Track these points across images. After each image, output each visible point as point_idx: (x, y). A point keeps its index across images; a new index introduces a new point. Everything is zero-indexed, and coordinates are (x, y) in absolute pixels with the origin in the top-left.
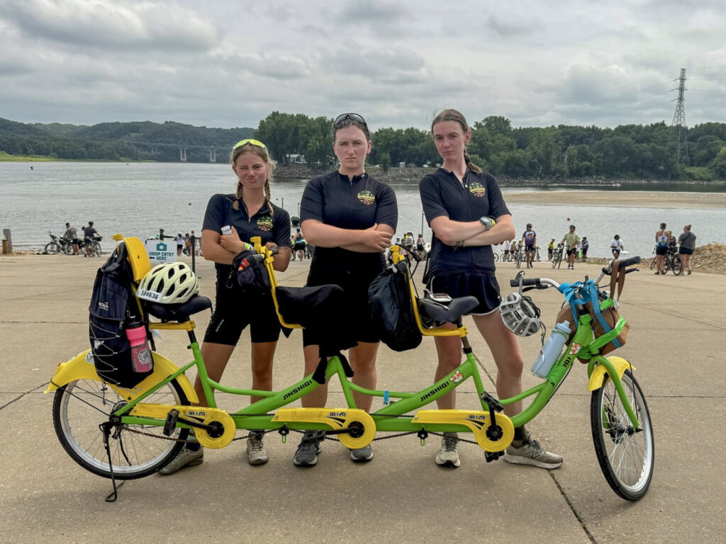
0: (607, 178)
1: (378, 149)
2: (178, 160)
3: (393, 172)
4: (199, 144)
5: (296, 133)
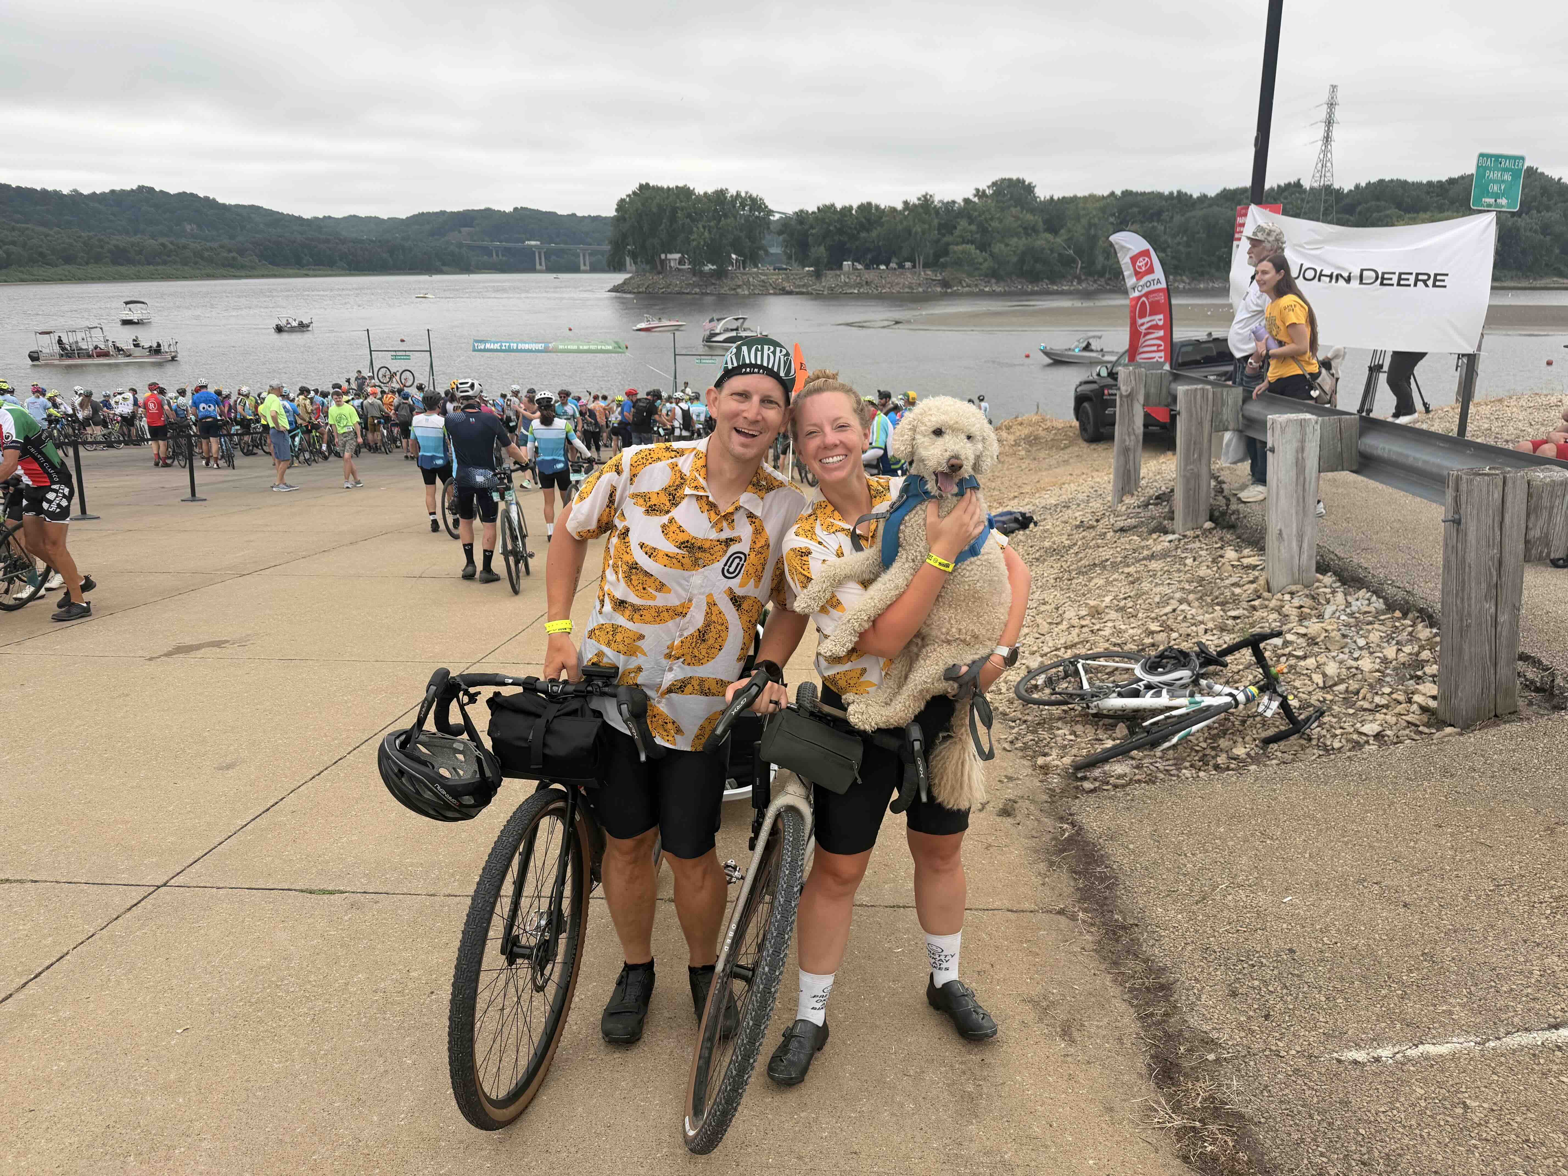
1: (810, 239)
2: (532, 269)
3: (830, 279)
4: (566, 243)
5: (673, 219)
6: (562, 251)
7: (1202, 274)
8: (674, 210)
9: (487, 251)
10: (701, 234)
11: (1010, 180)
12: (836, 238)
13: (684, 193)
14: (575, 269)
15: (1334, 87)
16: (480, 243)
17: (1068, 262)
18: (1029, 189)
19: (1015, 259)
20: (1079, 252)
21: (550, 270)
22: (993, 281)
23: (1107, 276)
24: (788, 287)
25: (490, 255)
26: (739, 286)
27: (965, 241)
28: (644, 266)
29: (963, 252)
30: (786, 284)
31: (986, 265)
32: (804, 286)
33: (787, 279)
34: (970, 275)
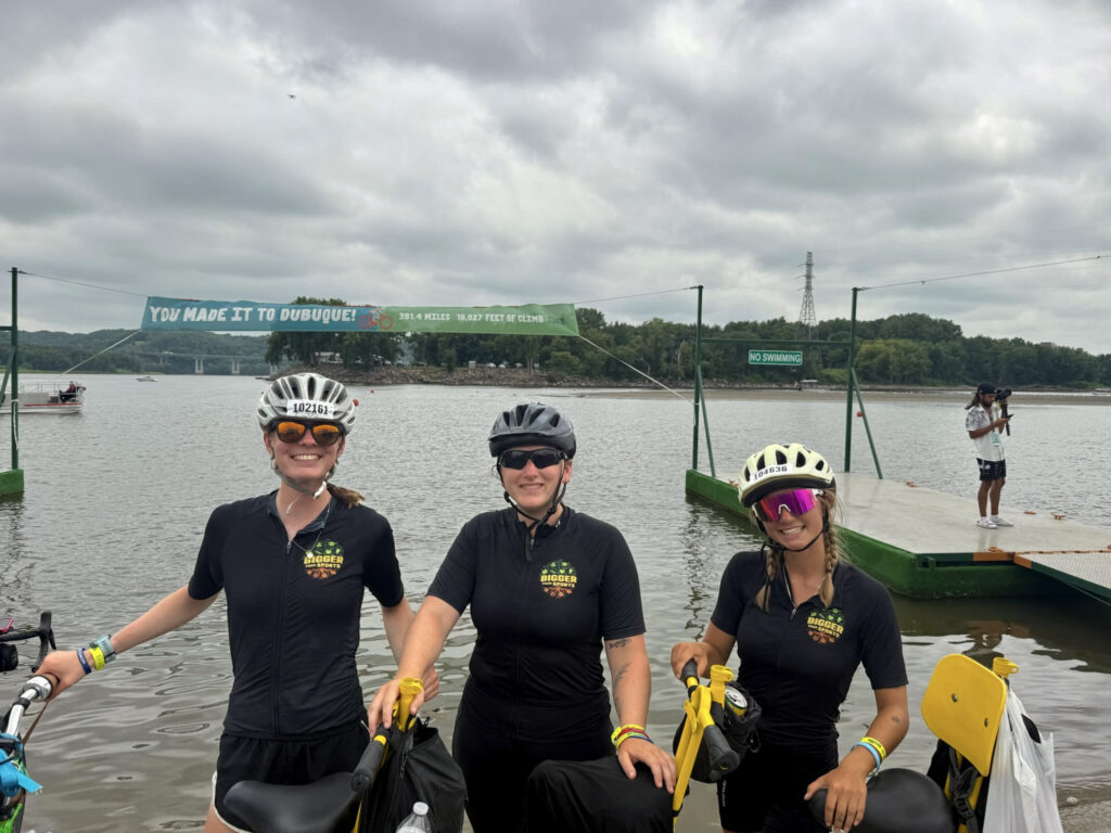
0: (730, 381)
1: (439, 345)
2: (192, 372)
3: (459, 373)
4: (220, 354)
6: (217, 359)
7: (736, 378)
9: (156, 359)
10: (353, 336)
11: (586, 310)
12: (460, 344)
14: (227, 372)
15: (810, 253)
16: (150, 353)
18: (600, 316)
20: (648, 359)
21: (207, 373)
22: (587, 378)
23: (670, 377)
24: (425, 378)
25: (158, 362)
26: (384, 377)
27: (559, 350)
28: (297, 362)
29: (562, 357)
30: (423, 377)
31: (581, 366)
32: (439, 378)
33: (424, 373)
34: (569, 374)
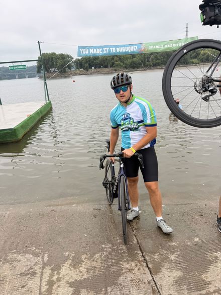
2: (15, 78)
3: (90, 71)
5: (52, 60)
6: (21, 74)
8: (52, 58)
10: (60, 63)
13: (54, 54)
15: (187, 24)
17: (140, 64)
19: (129, 64)
21: (19, 78)
24: (81, 73)
25: (6, 76)
